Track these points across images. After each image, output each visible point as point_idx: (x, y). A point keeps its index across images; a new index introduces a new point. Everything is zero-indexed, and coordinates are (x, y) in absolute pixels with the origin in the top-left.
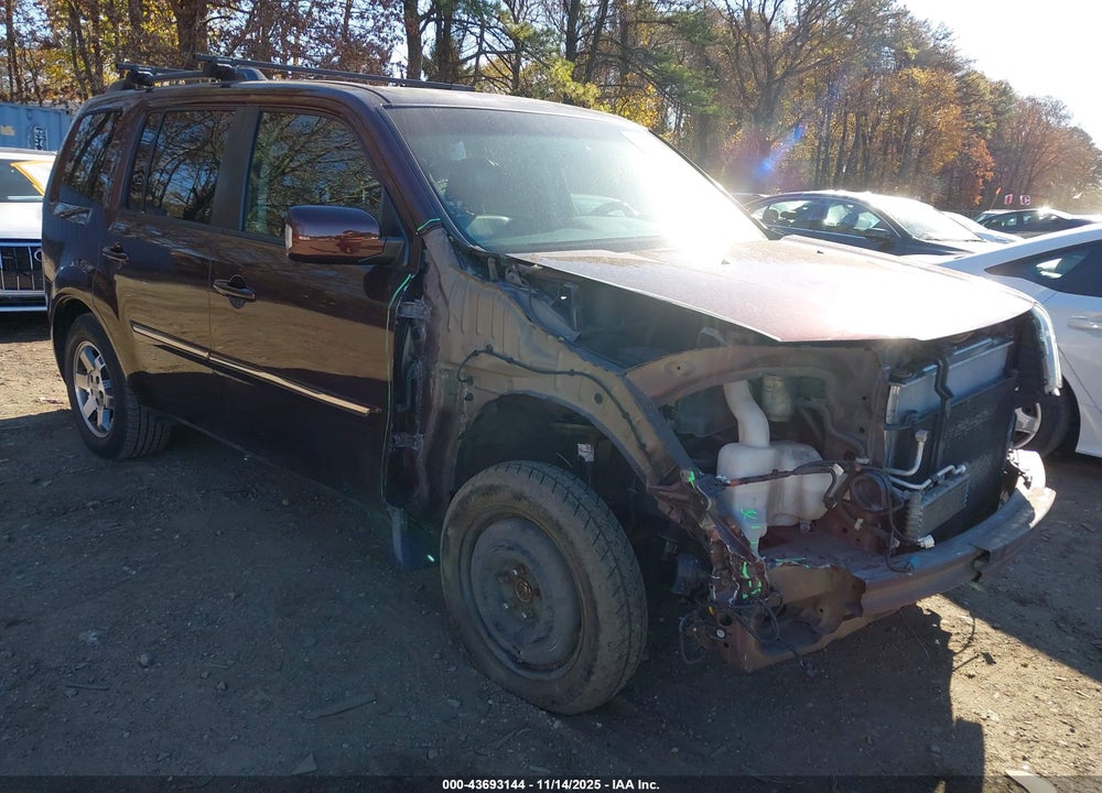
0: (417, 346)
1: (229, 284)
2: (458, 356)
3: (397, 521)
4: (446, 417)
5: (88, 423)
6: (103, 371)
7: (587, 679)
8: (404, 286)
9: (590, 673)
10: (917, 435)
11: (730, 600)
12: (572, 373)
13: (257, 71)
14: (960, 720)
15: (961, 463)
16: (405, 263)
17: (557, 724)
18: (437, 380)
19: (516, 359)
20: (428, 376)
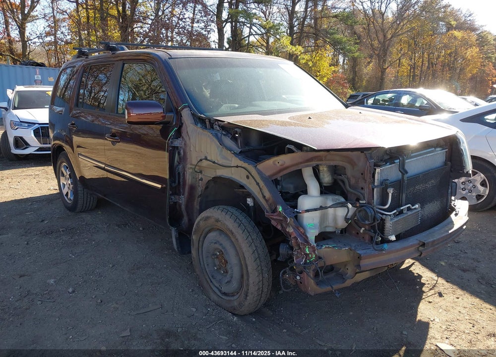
0: (180, 158)
1: (111, 136)
2: (195, 162)
3: (174, 232)
4: (192, 188)
5: (65, 197)
6: (70, 175)
7: (246, 299)
8: (172, 133)
9: (247, 296)
10: (388, 190)
11: (301, 263)
12: (237, 167)
13: (124, 47)
14: (420, 321)
15: (416, 204)
16: (174, 123)
17: (235, 319)
18: (188, 172)
19: (216, 162)
20: (184, 171)
